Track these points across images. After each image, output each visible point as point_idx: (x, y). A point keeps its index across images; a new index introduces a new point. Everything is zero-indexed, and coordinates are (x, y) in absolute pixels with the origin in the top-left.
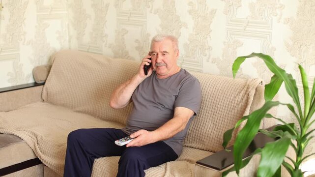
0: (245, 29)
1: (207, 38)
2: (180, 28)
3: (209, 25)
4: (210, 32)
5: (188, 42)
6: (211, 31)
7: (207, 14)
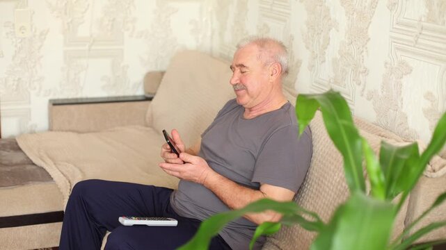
0: (416, 41)
1: (362, 52)
2: (330, 30)
3: (367, 28)
4: (367, 41)
5: (339, 57)
6: (369, 39)
7: (365, 8)
